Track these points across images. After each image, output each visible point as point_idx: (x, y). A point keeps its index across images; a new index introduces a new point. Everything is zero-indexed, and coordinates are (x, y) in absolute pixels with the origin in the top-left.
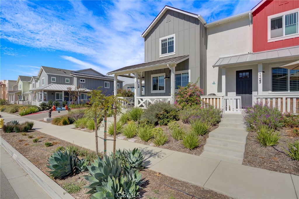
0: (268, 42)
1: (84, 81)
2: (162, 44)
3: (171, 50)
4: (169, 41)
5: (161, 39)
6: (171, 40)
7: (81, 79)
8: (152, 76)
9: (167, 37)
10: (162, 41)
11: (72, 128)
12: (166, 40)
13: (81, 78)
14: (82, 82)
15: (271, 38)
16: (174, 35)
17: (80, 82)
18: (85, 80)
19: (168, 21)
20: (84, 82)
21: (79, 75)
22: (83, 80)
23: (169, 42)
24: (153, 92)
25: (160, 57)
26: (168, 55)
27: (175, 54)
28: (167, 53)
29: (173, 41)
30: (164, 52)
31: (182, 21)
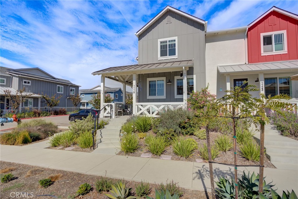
0: (262, 55)
1: (29, 83)
2: (161, 46)
3: (173, 52)
4: (171, 43)
5: (160, 40)
6: (173, 43)
7: (24, 80)
8: (149, 80)
9: (168, 39)
10: (161, 42)
11: (45, 148)
12: (166, 42)
13: (25, 78)
14: (27, 84)
15: (264, 52)
16: (176, 38)
17: (24, 84)
18: (30, 81)
19: (169, 23)
20: (30, 85)
21: (21, 75)
22: (27, 81)
23: (169, 45)
24: (149, 97)
25: (159, 59)
26: (168, 57)
27: (177, 57)
28: (167, 56)
29: (175, 44)
30: (163, 53)
31: (186, 25)
